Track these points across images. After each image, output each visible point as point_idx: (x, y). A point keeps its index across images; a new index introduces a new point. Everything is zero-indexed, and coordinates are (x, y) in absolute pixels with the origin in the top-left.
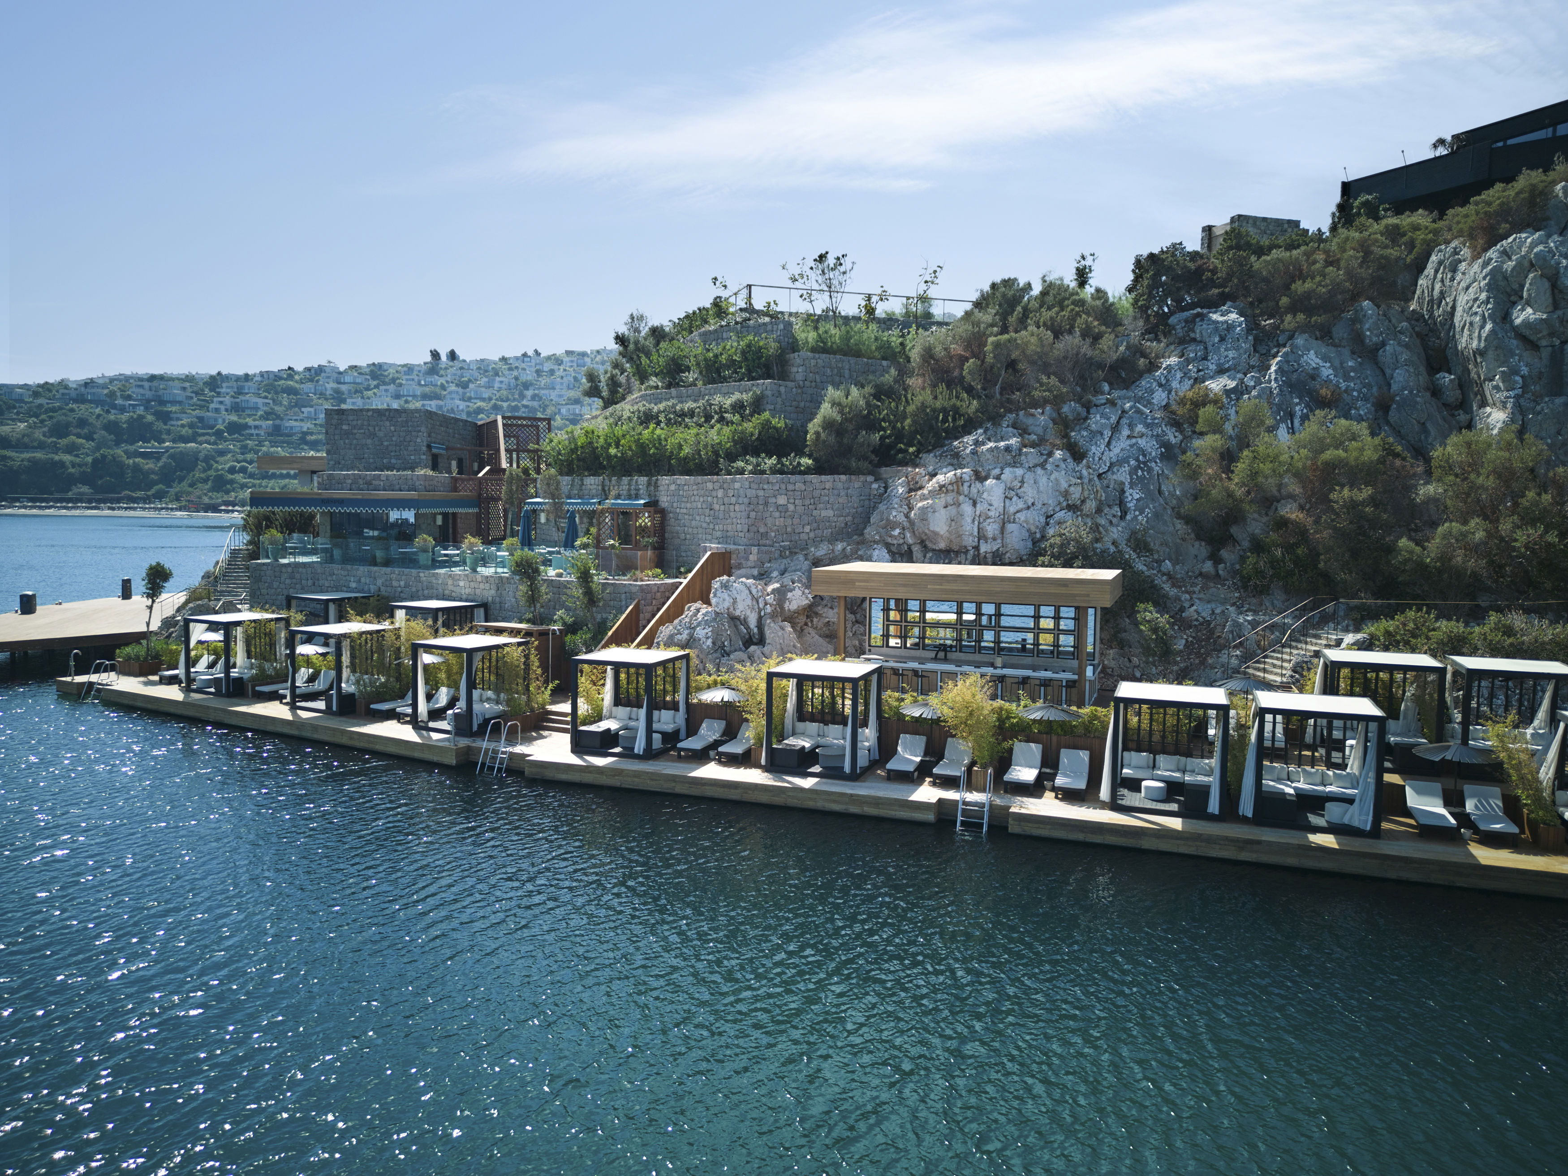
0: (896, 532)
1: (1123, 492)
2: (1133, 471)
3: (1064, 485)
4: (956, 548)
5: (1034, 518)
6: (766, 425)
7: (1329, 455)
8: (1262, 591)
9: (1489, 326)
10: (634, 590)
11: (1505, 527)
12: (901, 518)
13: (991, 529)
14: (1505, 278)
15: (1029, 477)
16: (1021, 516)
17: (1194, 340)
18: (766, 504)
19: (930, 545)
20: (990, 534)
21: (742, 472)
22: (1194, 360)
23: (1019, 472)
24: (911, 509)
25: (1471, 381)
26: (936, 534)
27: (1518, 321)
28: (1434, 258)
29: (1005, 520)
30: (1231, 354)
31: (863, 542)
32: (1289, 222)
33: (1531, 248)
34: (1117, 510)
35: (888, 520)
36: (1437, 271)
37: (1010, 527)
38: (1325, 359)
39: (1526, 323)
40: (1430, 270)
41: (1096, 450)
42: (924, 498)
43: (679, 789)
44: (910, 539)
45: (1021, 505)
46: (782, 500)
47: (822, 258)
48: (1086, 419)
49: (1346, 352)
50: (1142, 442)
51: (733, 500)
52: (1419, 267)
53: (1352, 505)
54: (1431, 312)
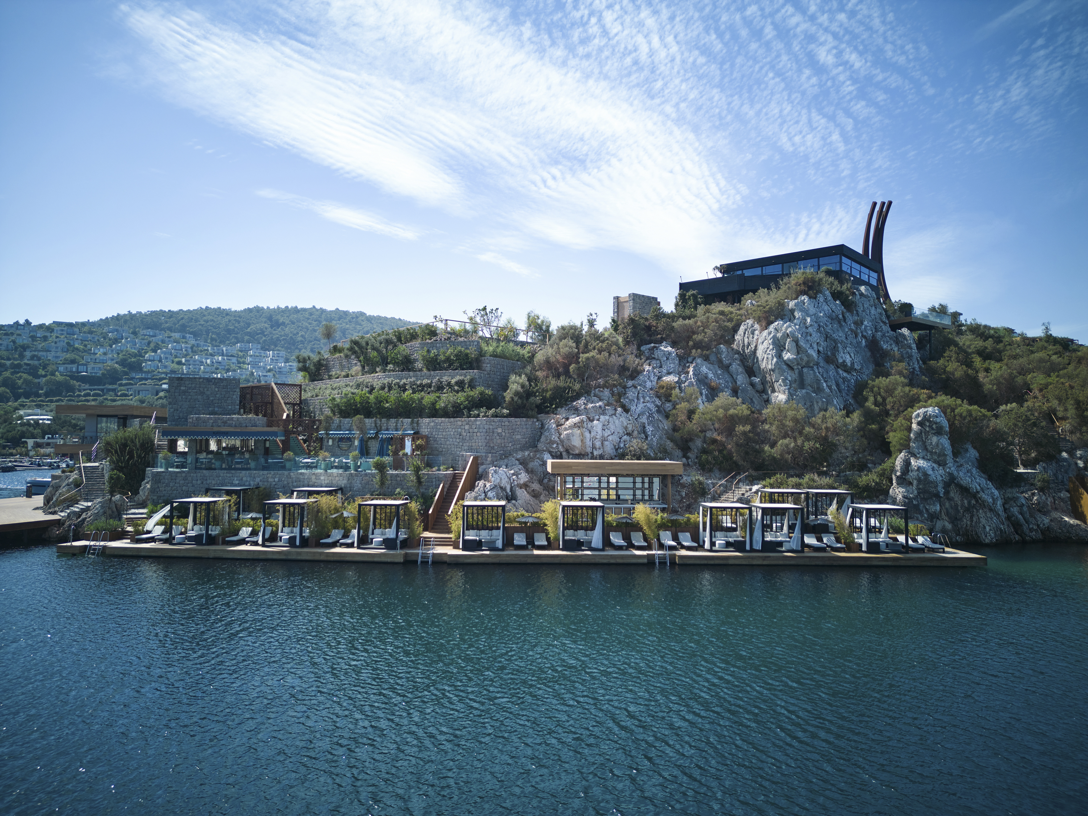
0: (555, 446)
1: (644, 427)
2: (648, 418)
3: (625, 424)
4: (583, 453)
5: (615, 438)
6: (482, 393)
7: (732, 411)
8: (710, 470)
9: (775, 360)
10: (441, 476)
11: (799, 442)
12: (557, 439)
13: (598, 444)
14: (778, 340)
15: (611, 419)
16: (610, 438)
17: (654, 358)
18: (493, 432)
19: (571, 452)
20: (597, 447)
21: (478, 416)
22: (656, 367)
23: (607, 417)
24: (560, 434)
25: (766, 382)
26: (574, 446)
27: (785, 358)
28: (742, 328)
29: (604, 440)
30: (672, 366)
31: (537, 451)
32: (653, 298)
33: (786, 329)
34: (643, 435)
35: (550, 440)
36: (745, 333)
37: (606, 443)
38: (709, 369)
39: (789, 359)
40: (741, 331)
41: (633, 408)
42: (566, 429)
43: (529, 561)
44: (561, 449)
45: (609, 433)
46: (500, 430)
47: (485, 309)
48: (625, 394)
49: (716, 366)
50: (648, 405)
51: (476, 430)
52: (735, 329)
53: (744, 433)
54: (744, 350)
